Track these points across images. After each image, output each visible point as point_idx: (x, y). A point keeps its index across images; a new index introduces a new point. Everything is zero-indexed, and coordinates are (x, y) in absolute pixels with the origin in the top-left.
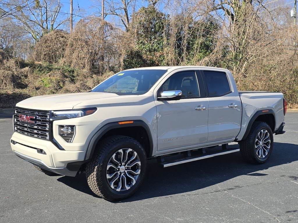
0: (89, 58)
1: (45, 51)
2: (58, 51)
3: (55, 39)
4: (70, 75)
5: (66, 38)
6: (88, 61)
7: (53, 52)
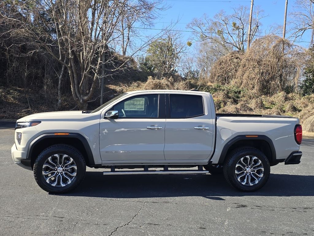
0: (259, 78)
1: (219, 72)
2: (231, 72)
3: (230, 60)
4: (235, 96)
5: (240, 59)
6: (258, 81)
7: (226, 74)
